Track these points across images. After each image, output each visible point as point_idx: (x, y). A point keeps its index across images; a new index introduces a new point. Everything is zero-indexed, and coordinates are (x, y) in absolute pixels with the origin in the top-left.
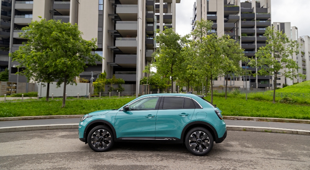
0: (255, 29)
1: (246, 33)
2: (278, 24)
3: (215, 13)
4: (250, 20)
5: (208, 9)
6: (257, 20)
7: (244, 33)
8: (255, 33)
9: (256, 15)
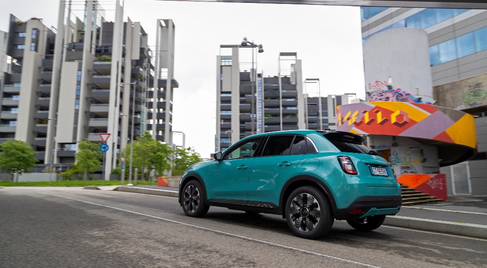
0: (281, 108)
1: (270, 114)
2: (333, 97)
3: (230, 93)
4: (275, 98)
5: (221, 88)
6: (283, 98)
7: (268, 113)
8: (280, 114)
9: (282, 93)
